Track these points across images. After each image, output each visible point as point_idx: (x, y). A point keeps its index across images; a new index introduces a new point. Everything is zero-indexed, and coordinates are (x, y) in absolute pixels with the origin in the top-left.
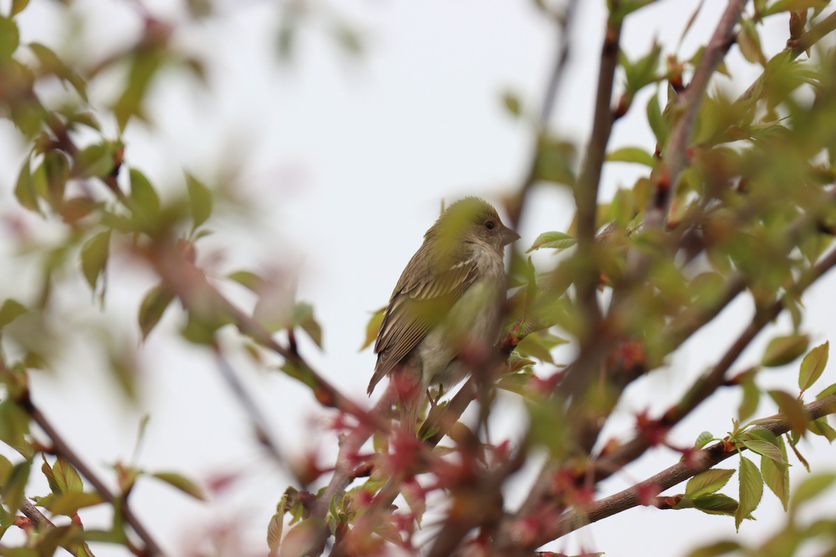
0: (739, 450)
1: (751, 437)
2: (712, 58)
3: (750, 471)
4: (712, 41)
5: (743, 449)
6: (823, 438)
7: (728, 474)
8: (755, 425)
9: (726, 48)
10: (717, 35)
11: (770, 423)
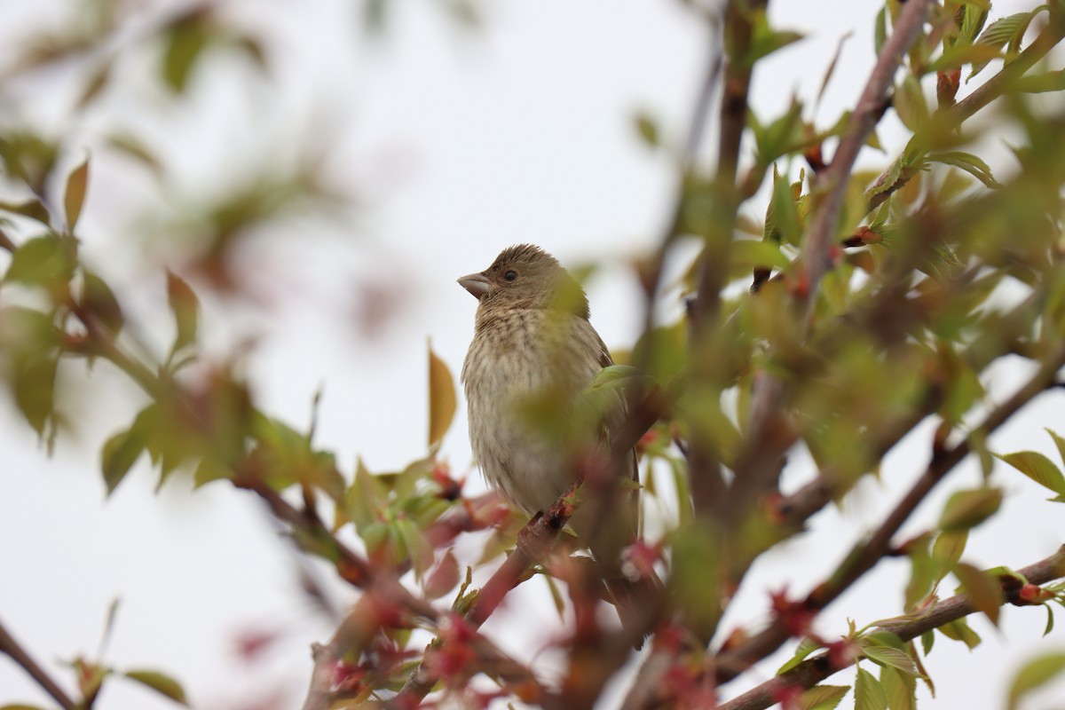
0: (857, 660)
1: (870, 642)
2: (860, 127)
3: (870, 688)
4: (860, 105)
5: (862, 658)
6: (961, 645)
7: (842, 691)
8: (876, 627)
9: (878, 114)
10: (866, 95)
11: (896, 625)
